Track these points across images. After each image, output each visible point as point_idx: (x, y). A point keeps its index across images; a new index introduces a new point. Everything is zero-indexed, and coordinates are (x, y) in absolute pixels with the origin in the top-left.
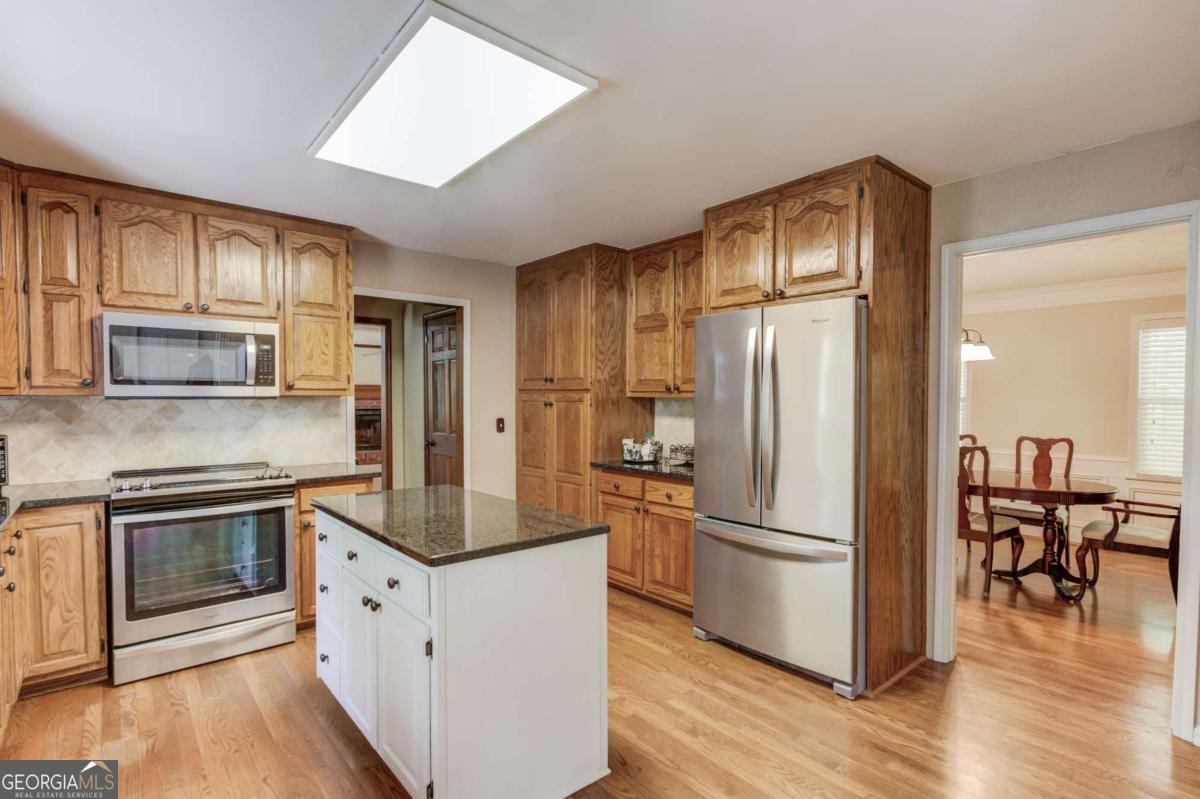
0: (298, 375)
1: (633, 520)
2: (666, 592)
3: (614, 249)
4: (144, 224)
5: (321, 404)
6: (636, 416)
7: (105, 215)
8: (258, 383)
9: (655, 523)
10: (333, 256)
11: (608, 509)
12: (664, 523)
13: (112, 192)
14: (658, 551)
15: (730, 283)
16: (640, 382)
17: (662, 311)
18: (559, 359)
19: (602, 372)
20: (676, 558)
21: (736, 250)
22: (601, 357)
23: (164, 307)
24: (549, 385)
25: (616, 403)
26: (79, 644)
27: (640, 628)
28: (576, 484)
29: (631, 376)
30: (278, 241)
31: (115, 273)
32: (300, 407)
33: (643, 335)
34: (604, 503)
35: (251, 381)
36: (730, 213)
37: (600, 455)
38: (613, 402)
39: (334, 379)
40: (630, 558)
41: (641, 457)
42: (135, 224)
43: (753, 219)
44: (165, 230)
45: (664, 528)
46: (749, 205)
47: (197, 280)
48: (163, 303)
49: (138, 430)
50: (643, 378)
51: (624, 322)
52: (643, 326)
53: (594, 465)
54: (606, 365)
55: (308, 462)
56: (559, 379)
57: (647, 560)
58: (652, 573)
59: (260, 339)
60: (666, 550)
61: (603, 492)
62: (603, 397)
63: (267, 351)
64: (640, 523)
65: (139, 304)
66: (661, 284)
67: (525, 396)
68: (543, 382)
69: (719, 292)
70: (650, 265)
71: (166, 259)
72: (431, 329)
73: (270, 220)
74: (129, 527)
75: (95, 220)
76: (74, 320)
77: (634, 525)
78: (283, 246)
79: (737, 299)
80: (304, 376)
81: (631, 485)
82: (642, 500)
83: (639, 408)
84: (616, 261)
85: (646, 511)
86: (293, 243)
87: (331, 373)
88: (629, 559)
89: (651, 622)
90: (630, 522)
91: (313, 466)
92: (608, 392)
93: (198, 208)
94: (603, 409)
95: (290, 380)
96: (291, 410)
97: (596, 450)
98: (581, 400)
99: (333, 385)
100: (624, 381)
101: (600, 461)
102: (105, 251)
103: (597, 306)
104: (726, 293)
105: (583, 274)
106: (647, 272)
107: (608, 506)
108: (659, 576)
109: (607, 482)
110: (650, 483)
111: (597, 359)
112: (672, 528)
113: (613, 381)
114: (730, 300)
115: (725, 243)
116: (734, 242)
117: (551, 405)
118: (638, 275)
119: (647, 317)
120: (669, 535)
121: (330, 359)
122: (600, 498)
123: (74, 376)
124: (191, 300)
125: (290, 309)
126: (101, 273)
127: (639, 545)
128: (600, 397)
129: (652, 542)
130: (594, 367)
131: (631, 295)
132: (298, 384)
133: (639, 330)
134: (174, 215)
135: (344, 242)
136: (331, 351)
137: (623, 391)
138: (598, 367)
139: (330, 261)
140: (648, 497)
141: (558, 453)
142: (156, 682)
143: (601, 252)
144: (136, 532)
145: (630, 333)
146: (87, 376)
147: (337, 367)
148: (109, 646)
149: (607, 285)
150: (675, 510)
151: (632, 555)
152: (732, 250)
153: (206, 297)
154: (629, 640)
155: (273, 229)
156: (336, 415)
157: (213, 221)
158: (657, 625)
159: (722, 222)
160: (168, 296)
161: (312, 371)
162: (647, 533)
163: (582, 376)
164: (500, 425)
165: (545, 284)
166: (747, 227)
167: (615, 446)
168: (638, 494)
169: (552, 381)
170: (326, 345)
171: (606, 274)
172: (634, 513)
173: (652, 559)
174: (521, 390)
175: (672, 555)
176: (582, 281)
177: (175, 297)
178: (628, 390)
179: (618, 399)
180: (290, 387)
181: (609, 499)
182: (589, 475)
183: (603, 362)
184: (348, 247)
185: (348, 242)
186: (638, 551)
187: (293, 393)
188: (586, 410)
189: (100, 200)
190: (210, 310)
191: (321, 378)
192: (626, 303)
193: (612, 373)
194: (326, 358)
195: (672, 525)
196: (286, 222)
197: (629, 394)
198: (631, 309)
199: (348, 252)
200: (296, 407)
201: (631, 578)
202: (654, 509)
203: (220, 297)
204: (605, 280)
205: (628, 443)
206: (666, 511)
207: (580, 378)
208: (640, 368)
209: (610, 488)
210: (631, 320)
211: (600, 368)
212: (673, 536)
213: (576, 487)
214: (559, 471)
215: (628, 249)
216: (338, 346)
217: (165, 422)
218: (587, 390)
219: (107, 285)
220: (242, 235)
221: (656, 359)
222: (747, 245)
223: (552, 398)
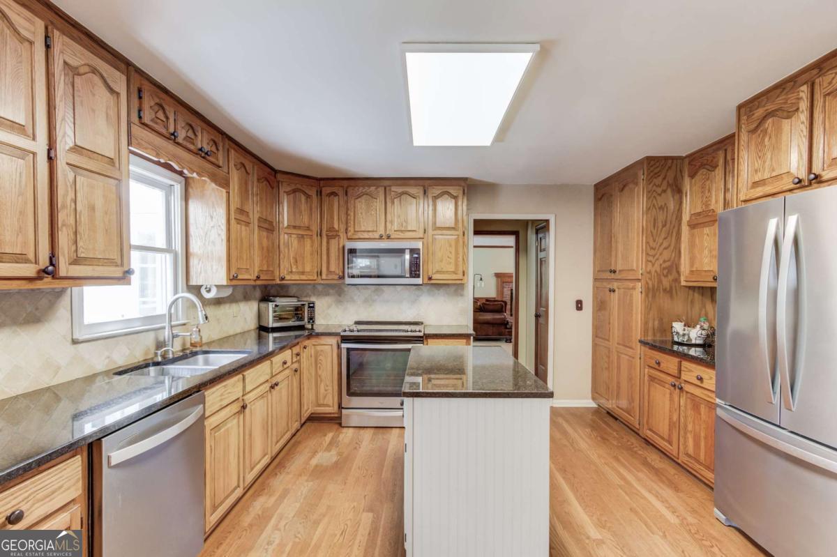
0: (434, 271)
1: (671, 394)
2: (697, 466)
3: (666, 158)
4: (365, 196)
5: (453, 289)
6: (692, 302)
7: (349, 194)
8: (411, 276)
9: (689, 400)
10: (455, 198)
11: (651, 380)
12: (696, 403)
13: (352, 183)
14: (690, 427)
15: (759, 174)
16: (692, 272)
17: (712, 207)
18: (620, 255)
19: (653, 265)
20: (706, 438)
21: (767, 140)
22: (652, 252)
23: (371, 237)
24: (613, 275)
25: (669, 292)
26: (330, 403)
27: (660, 491)
28: (630, 357)
29: (685, 267)
30: (425, 193)
31: (352, 223)
32: (441, 290)
33: (696, 230)
34: (650, 376)
35: (408, 275)
36: (763, 103)
37: (650, 333)
38: (665, 290)
39: (455, 273)
40: (668, 427)
41: (689, 339)
42: (360, 197)
43: (785, 103)
44: (372, 197)
45: (696, 407)
46: (784, 89)
47: (386, 222)
48: (371, 235)
49: (366, 301)
50: (694, 269)
51: (679, 219)
52: (696, 222)
53: (643, 343)
54: (657, 259)
55: (445, 323)
56: (620, 271)
57: (682, 433)
58: (686, 446)
59: (413, 251)
60: (697, 427)
61: (649, 366)
62: (653, 286)
63: (417, 258)
64: (676, 399)
65: (362, 237)
66: (711, 181)
67: (598, 284)
68: (609, 274)
69: (750, 184)
70: (702, 166)
71: (373, 213)
72: (540, 235)
73: (421, 182)
74: (348, 350)
75: (345, 198)
76: (337, 247)
77: (671, 400)
78: (428, 196)
79: (768, 189)
80: (438, 272)
81: (670, 363)
82: (680, 378)
83: (696, 295)
84: (670, 168)
85: (681, 389)
86: (433, 193)
87: (453, 270)
88: (666, 428)
89: (676, 489)
90: (668, 396)
91: (449, 326)
92: (660, 282)
93: (387, 183)
94: (654, 296)
95: (430, 274)
96: (436, 291)
97: (646, 331)
98: (634, 288)
99: (454, 277)
100: (678, 273)
101: (650, 338)
102: (349, 212)
103: (648, 209)
104: (756, 184)
105: (637, 184)
106: (701, 172)
107: (652, 379)
108: (691, 451)
109: (651, 358)
110: (685, 364)
111: (647, 254)
112: (703, 409)
113: (665, 272)
114: (760, 191)
115: (757, 134)
116: (765, 131)
117: (614, 291)
118: (692, 176)
119: (699, 214)
120: (700, 414)
121: (453, 261)
122: (646, 370)
123: (336, 274)
124: (383, 232)
125: (430, 232)
126: (347, 223)
127: (675, 418)
128: (651, 286)
129: (686, 417)
130: (644, 260)
131: (686, 196)
132: (434, 277)
133: (693, 226)
134: (376, 189)
135: (461, 188)
136: (453, 256)
137: (677, 280)
138: (648, 261)
139: (453, 201)
140: (684, 377)
141: (619, 330)
142: (357, 430)
143: (652, 163)
144: (352, 352)
145: (685, 229)
146: (341, 274)
147: (457, 265)
148: (340, 407)
149: (659, 190)
150: (706, 392)
151: (670, 425)
152: (763, 140)
153: (390, 230)
154: (645, 498)
155: (422, 188)
156: (462, 295)
157: (393, 189)
158: (681, 495)
159: (753, 114)
160: (373, 231)
161: (442, 268)
162: (682, 408)
163: (635, 268)
164: (579, 305)
165: (611, 196)
166: (779, 113)
167: (666, 329)
168: (675, 372)
169: (615, 272)
170: (451, 253)
171: (658, 181)
172: (672, 388)
173: (686, 433)
174: (596, 280)
175: (703, 435)
176: (636, 190)
177: (376, 231)
178: (682, 279)
179: (671, 288)
180: (430, 279)
181: (653, 371)
182: (639, 349)
183: (654, 256)
184: (464, 190)
185: (464, 187)
186: (675, 423)
187: (432, 282)
188: (638, 298)
189: (347, 187)
190: (391, 237)
191: (447, 272)
192: (681, 203)
193: (664, 265)
194: (451, 261)
195: (702, 406)
196: (429, 182)
197: (683, 283)
198: (686, 208)
199: (464, 193)
200: (439, 290)
201: (669, 446)
202: (687, 388)
203: (396, 229)
204: (657, 186)
205: (678, 327)
206: (697, 392)
207: (634, 270)
208: (692, 260)
209: (653, 364)
210: (686, 217)
211: (651, 262)
212: (703, 416)
213: (631, 359)
214: (618, 344)
215: (684, 155)
216: (457, 253)
217: (376, 297)
218: (639, 280)
219: (349, 229)
220: (406, 193)
221: (706, 252)
222: (779, 130)
223: (615, 285)
